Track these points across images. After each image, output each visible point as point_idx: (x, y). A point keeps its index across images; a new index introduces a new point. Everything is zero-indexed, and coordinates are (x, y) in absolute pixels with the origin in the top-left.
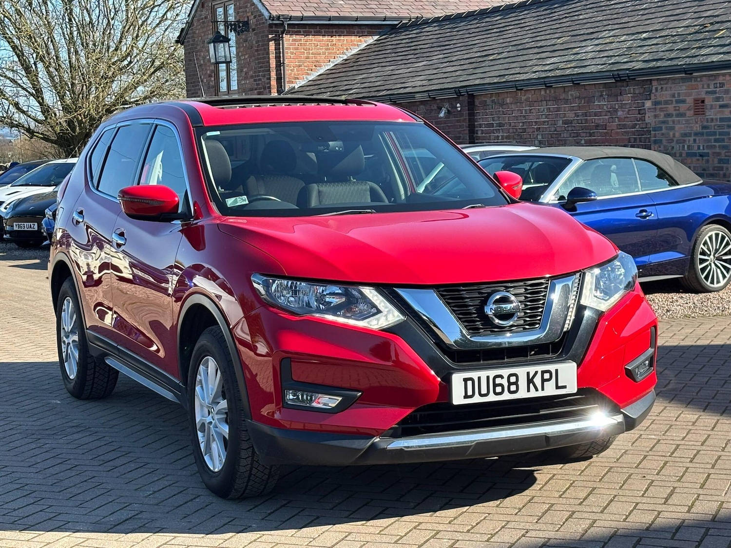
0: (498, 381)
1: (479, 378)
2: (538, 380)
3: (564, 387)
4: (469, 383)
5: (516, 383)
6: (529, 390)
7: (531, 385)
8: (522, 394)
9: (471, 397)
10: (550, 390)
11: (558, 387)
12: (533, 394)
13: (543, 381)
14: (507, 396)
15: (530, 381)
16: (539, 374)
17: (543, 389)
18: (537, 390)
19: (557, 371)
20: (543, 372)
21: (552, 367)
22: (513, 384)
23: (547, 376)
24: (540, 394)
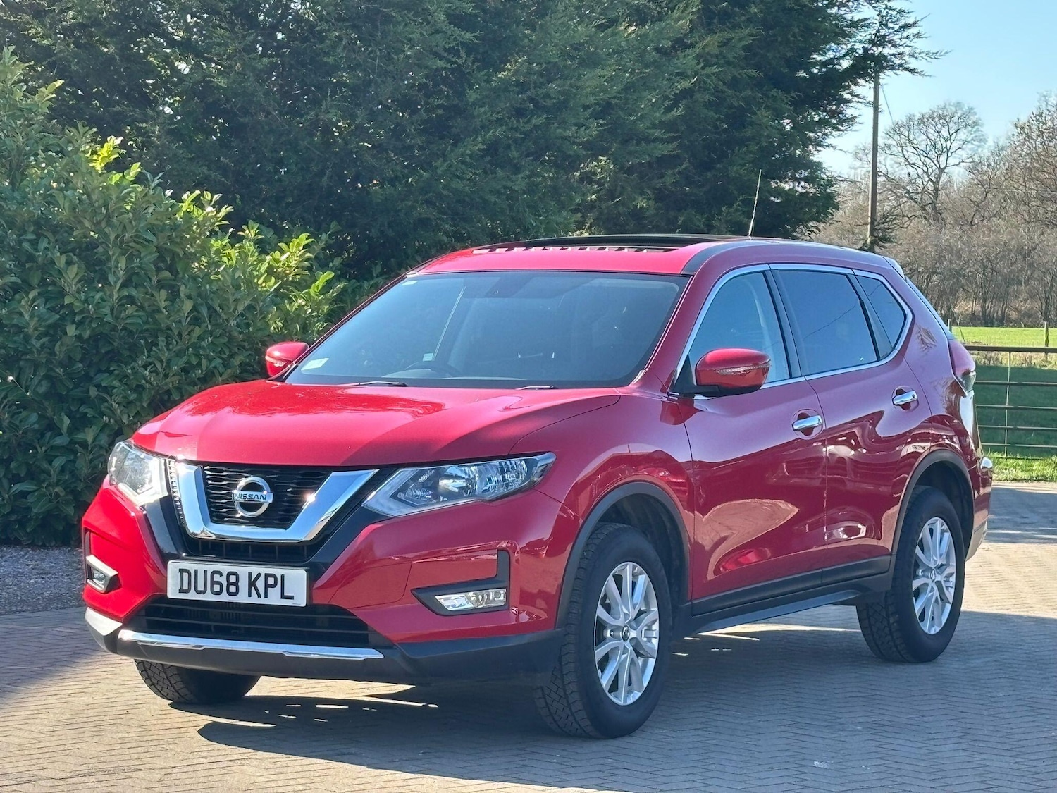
0: (216, 578)
1: (196, 572)
2: (260, 584)
3: (291, 598)
4: (186, 576)
5: (236, 584)
6: (250, 595)
7: (253, 588)
8: (243, 598)
9: (187, 591)
10: (274, 599)
11: (283, 597)
12: (254, 600)
13: (267, 586)
14: (224, 598)
15: (252, 584)
16: (262, 577)
17: (266, 596)
18: (259, 596)
19: (283, 577)
20: (267, 576)
21: (278, 571)
22: (233, 584)
23: (271, 581)
24: (262, 601)
